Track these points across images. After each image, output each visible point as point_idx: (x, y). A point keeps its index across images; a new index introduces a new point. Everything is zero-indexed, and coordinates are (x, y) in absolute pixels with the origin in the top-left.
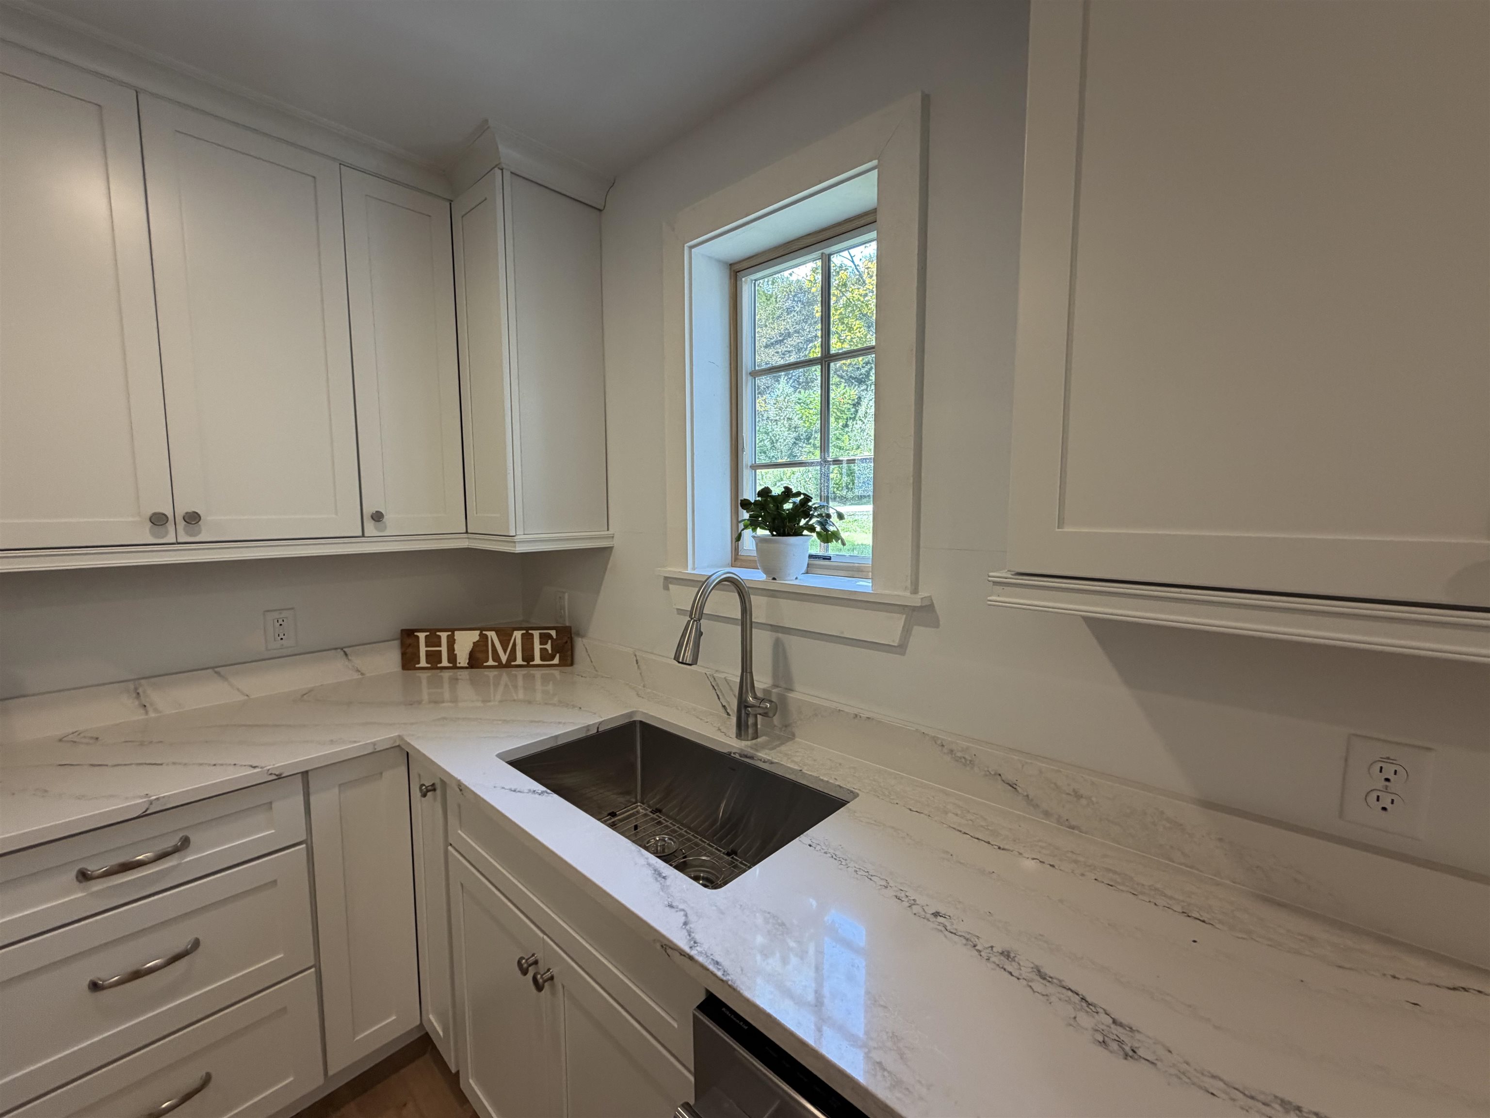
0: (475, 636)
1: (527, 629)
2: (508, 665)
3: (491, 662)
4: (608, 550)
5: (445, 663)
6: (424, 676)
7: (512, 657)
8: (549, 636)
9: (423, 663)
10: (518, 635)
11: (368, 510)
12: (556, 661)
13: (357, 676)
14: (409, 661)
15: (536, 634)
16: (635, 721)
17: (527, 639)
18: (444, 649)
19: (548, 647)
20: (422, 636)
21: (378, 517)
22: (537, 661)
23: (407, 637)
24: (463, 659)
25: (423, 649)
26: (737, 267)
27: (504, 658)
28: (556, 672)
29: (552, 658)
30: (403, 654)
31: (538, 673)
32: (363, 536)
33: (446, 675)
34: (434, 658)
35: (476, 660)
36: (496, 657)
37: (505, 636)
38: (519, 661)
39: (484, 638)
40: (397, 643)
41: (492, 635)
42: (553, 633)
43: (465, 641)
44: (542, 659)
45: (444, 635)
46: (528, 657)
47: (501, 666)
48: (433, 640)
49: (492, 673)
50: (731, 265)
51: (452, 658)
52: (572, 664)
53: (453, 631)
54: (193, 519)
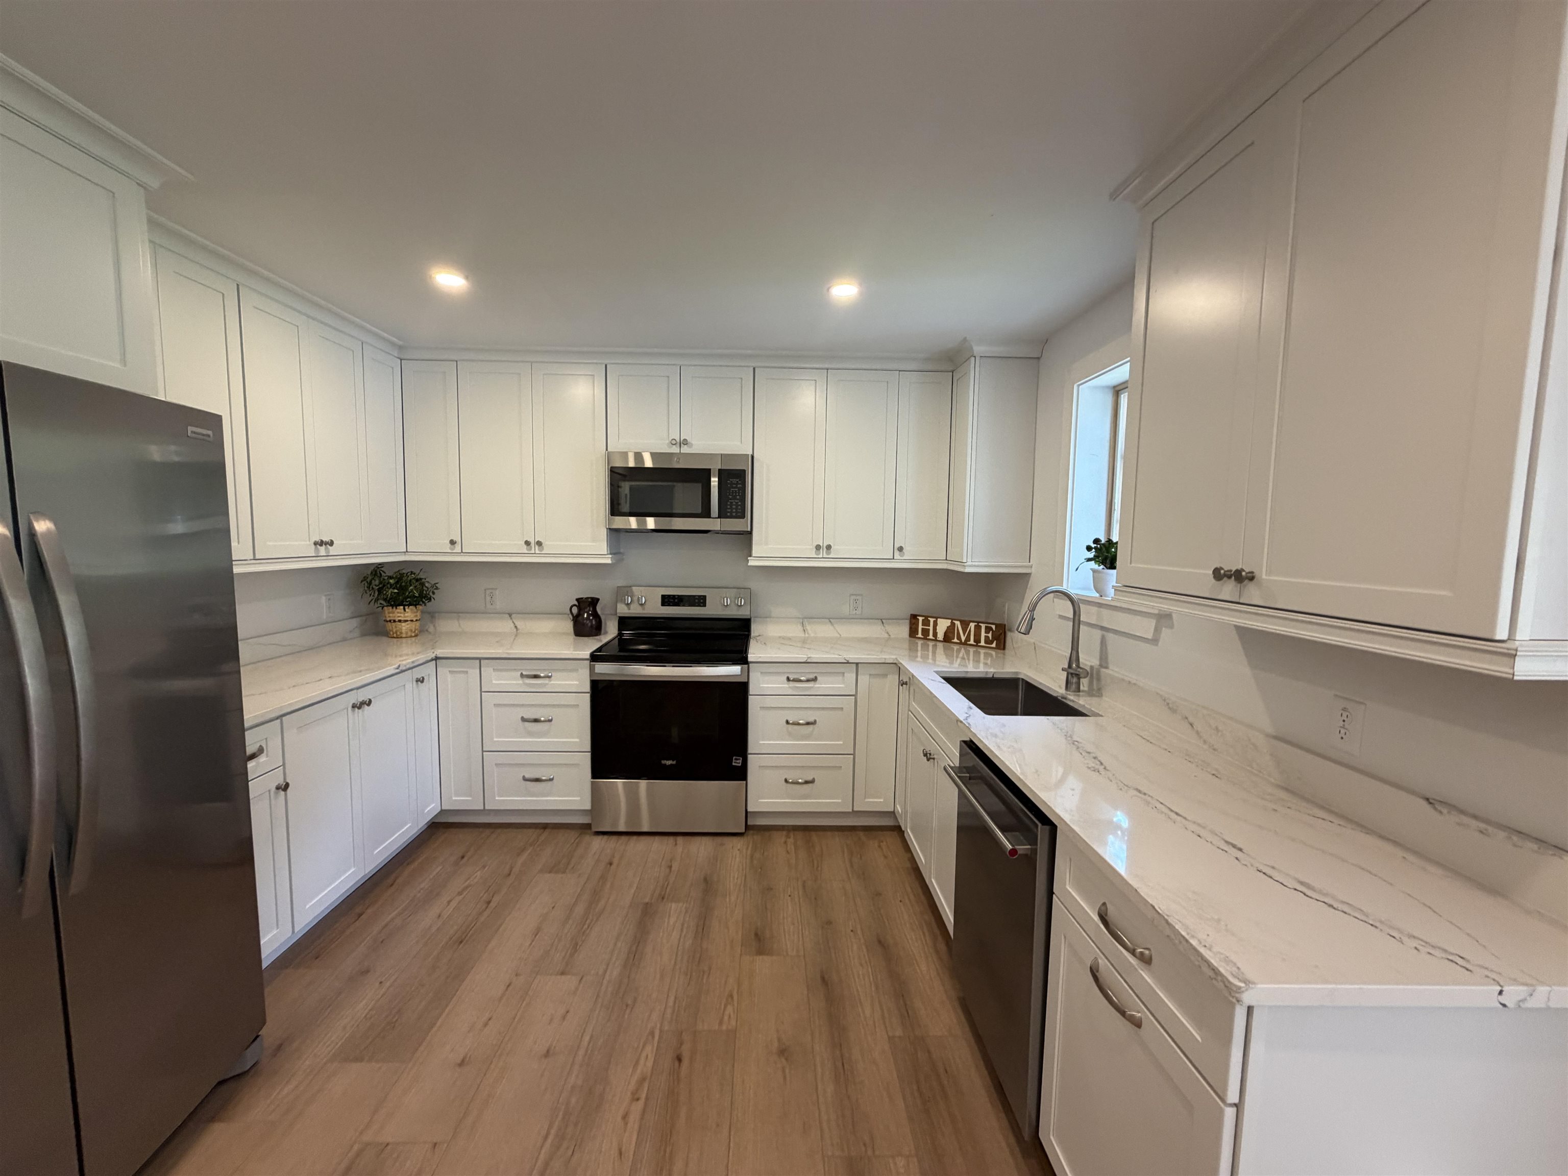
0: (947, 623)
1: (978, 622)
2: (965, 643)
3: (956, 640)
4: (1028, 575)
5: (931, 637)
6: (920, 642)
7: (968, 639)
8: (991, 629)
9: (920, 635)
10: (972, 625)
11: (897, 546)
12: (994, 645)
13: (886, 636)
14: (913, 632)
15: (983, 626)
16: (1019, 678)
17: (978, 628)
18: (931, 628)
19: (990, 635)
20: (921, 619)
21: (901, 549)
22: (983, 643)
23: (914, 617)
24: (940, 636)
25: (920, 627)
26: (1118, 388)
27: (963, 639)
28: (993, 653)
29: (992, 644)
30: (911, 628)
31: (982, 651)
32: (893, 559)
33: (931, 644)
34: (925, 632)
35: (947, 638)
36: (959, 638)
37: (965, 624)
38: (972, 642)
39: (953, 624)
40: (908, 621)
41: (958, 623)
42: (994, 627)
43: (943, 625)
44: (986, 642)
45: (932, 620)
46: (977, 640)
47: (961, 643)
48: (926, 622)
49: (956, 647)
50: (1114, 387)
51: (935, 634)
52: (1004, 648)
53: (937, 618)
54: (829, 547)
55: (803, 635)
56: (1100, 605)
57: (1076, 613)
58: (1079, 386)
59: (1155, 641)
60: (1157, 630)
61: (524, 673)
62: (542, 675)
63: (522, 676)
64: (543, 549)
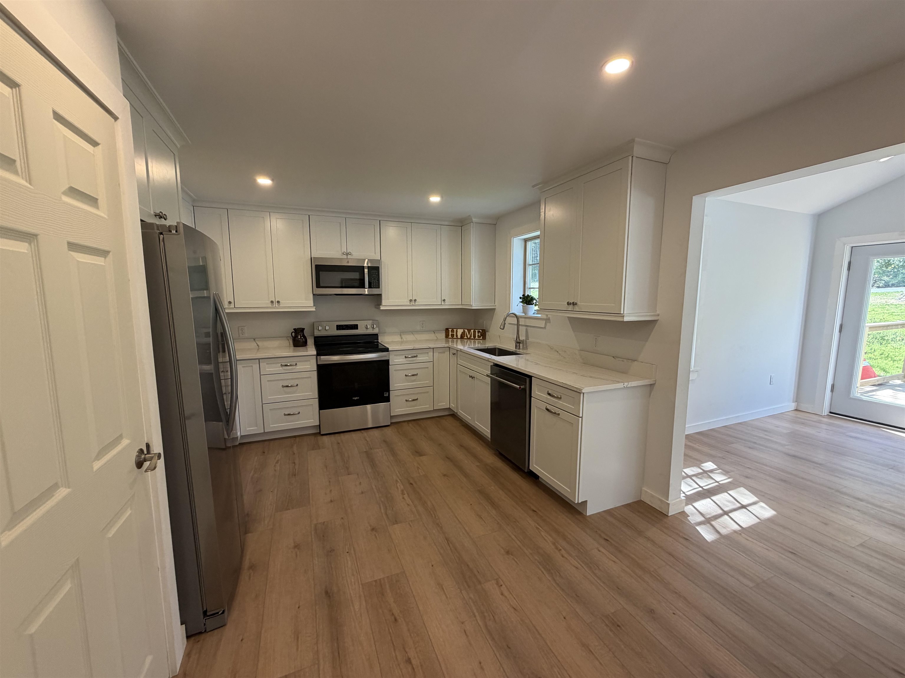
0: (462, 331)
1: (475, 329)
2: (470, 339)
3: (466, 337)
4: (494, 309)
5: (455, 337)
6: (450, 340)
7: (471, 336)
8: (480, 331)
9: (450, 337)
10: (472, 331)
11: (442, 299)
12: (481, 338)
13: (436, 338)
14: (447, 336)
15: (477, 331)
16: (496, 348)
17: (474, 332)
18: (455, 333)
19: (479, 334)
20: (450, 330)
21: (444, 300)
22: (477, 338)
23: (447, 330)
24: (459, 336)
25: (450, 333)
27: (469, 337)
28: (481, 341)
29: (480, 337)
30: (446, 334)
31: (477, 341)
32: (441, 304)
33: (455, 340)
34: (452, 335)
35: (462, 337)
36: (467, 336)
37: (469, 331)
38: (472, 338)
39: (464, 331)
40: (444, 331)
41: (466, 330)
42: (481, 331)
43: (460, 332)
44: (478, 337)
45: (455, 330)
46: (475, 337)
47: (468, 338)
48: (452, 331)
49: (466, 340)
50: (525, 239)
51: (457, 336)
52: (485, 339)
53: (457, 329)
54: (415, 300)
55: (400, 340)
56: (525, 318)
57: (518, 321)
58: (513, 238)
59: (545, 328)
60: (546, 324)
61: (283, 364)
62: (289, 364)
63: (282, 365)
64: (280, 305)
